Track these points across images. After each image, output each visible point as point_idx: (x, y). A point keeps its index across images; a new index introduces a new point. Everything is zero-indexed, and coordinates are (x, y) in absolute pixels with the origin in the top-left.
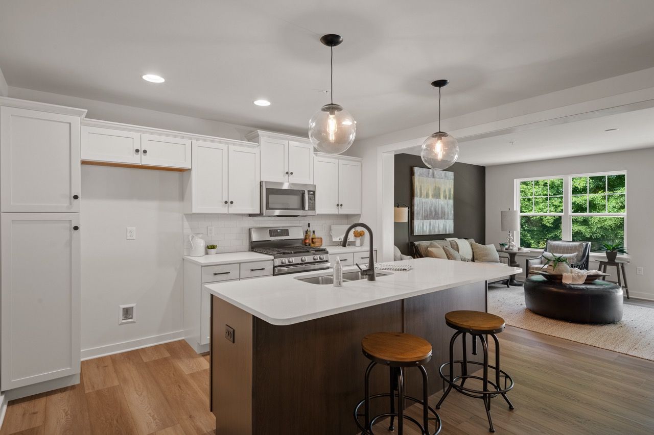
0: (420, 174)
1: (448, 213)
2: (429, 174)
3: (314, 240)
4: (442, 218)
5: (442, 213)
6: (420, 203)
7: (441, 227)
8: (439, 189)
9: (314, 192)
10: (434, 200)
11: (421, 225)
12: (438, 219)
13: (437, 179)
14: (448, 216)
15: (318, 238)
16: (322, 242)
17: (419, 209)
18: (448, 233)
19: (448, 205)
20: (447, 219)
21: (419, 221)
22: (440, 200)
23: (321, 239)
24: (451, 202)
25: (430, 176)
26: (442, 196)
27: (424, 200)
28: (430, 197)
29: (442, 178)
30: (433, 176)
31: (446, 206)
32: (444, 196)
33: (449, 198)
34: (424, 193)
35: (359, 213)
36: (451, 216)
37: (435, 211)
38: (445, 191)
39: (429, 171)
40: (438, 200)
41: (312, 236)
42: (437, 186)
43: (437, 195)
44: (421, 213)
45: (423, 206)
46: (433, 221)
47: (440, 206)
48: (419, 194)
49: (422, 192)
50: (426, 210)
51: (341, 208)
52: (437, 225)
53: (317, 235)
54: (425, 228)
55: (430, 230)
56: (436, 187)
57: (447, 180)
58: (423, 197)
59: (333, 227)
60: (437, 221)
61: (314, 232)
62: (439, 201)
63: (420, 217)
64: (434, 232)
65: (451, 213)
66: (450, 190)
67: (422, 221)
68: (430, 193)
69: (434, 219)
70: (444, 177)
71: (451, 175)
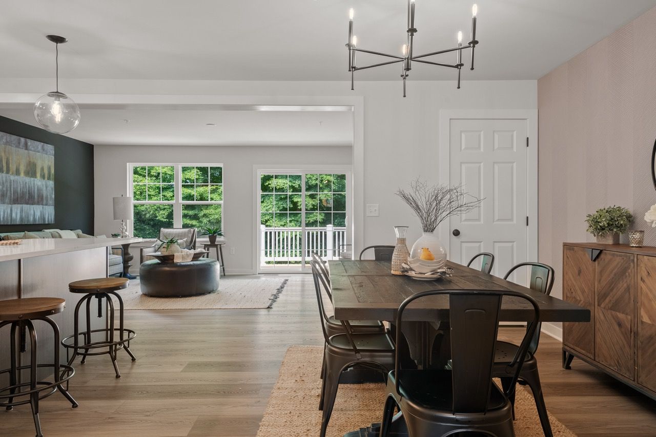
0: (7, 142)
1: (47, 197)
2: (19, 143)
4: (38, 203)
5: (38, 196)
6: (6, 181)
7: (38, 214)
8: (34, 165)
10: (26, 179)
11: (9, 211)
12: (33, 204)
13: (30, 152)
14: (47, 201)
17: (5, 189)
18: (47, 223)
19: (46, 187)
20: (46, 205)
21: (6, 205)
22: (36, 179)
24: (51, 183)
25: (21, 146)
26: (38, 175)
27: (12, 178)
28: (22, 174)
29: (39, 152)
30: (26, 147)
31: (45, 188)
32: (41, 175)
33: (49, 179)
34: (13, 167)
36: (52, 202)
37: (29, 193)
38: (42, 169)
39: (20, 140)
40: (32, 179)
42: (32, 160)
43: (31, 171)
44: (9, 194)
45: (11, 186)
46: (25, 207)
47: (35, 187)
48: (5, 169)
49: (10, 166)
50: (15, 192)
52: (32, 212)
54: (14, 215)
55: (21, 219)
56: (30, 162)
57: (46, 155)
58: (11, 173)
60: (32, 206)
62: (34, 181)
63: (7, 200)
64: (28, 221)
65: (51, 197)
66: (49, 168)
67: (10, 205)
68: (22, 169)
69: (27, 204)
70: (41, 151)
71: (50, 148)
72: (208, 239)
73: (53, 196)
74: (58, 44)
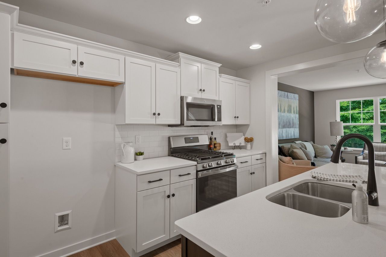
0: (280, 95)
1: (296, 124)
2: (285, 95)
3: (216, 145)
4: (292, 127)
5: (292, 123)
6: (280, 116)
7: (292, 133)
8: (291, 106)
9: (220, 106)
10: (288, 114)
11: (281, 132)
13: (289, 99)
15: (218, 144)
16: (220, 146)
17: (280, 121)
18: (296, 138)
19: (296, 118)
20: (296, 128)
21: (280, 129)
22: (291, 114)
23: (220, 144)
24: (297, 116)
25: (286, 97)
26: (292, 112)
27: (283, 114)
28: (286, 112)
30: (288, 97)
31: (295, 119)
33: (296, 113)
35: (248, 123)
36: (298, 126)
37: (289, 122)
38: (294, 108)
39: (285, 94)
40: (290, 114)
41: (214, 142)
42: (290, 104)
43: (290, 111)
44: (281, 123)
45: (282, 118)
46: (288, 129)
47: (291, 118)
48: (280, 110)
49: (282, 108)
50: (284, 122)
51: (237, 120)
52: (290, 132)
53: (218, 141)
54: (283, 134)
55: (286, 136)
56: (289, 105)
57: (295, 100)
58: (282, 112)
59: (228, 135)
60: (290, 129)
61: (215, 139)
62: (291, 115)
63: (281, 126)
64: (289, 137)
65: (297, 123)
66: (297, 107)
67: (282, 129)
68: (286, 109)
69: (288, 128)
70: (293, 98)
71: (297, 96)
73: (298, 123)
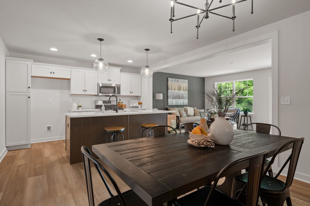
0: (171, 81)
1: (185, 97)
2: (175, 81)
3: (122, 106)
4: (182, 99)
5: (182, 96)
6: (171, 92)
7: (182, 102)
8: (181, 87)
9: (120, 87)
10: (178, 91)
11: (172, 101)
12: (180, 99)
13: (179, 83)
14: (185, 98)
15: (124, 105)
16: (126, 106)
17: (171, 95)
18: (185, 105)
19: (185, 93)
20: (185, 99)
21: (171, 99)
23: (126, 105)
24: (187, 92)
25: (176, 81)
27: (173, 91)
28: (176, 90)
29: (182, 82)
30: (178, 81)
32: (183, 90)
33: (186, 90)
34: (173, 88)
35: (140, 95)
36: (187, 98)
37: (179, 96)
38: (183, 88)
39: (175, 79)
40: (180, 91)
41: (121, 104)
42: (180, 85)
43: (179, 89)
44: (172, 96)
45: (172, 93)
46: (177, 100)
47: (181, 93)
48: (170, 89)
49: (172, 88)
50: (174, 95)
51: (132, 94)
52: (180, 102)
53: (123, 104)
54: (173, 102)
55: (176, 104)
56: (179, 86)
57: (185, 83)
59: (131, 101)
60: (180, 100)
61: (122, 102)
63: (171, 98)
64: (178, 104)
65: (187, 97)
66: (186, 87)
67: (172, 100)
68: (176, 88)
69: (178, 99)
70: (183, 82)
71: (186, 81)
72: (243, 113)
73: (187, 96)
74: (148, 51)
